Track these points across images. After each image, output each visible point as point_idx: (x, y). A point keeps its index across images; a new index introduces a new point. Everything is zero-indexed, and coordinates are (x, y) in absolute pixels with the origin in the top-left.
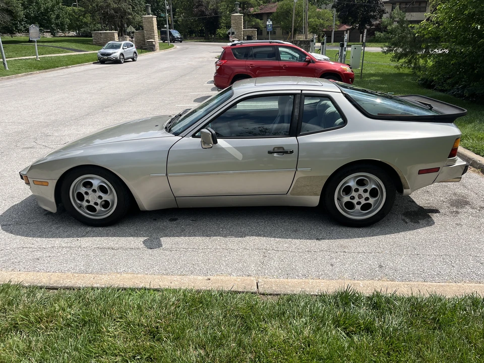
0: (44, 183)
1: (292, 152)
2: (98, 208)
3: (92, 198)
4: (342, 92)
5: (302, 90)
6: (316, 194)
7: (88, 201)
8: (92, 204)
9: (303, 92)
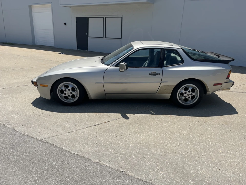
0: (45, 86)
1: (160, 74)
2: (70, 97)
3: (68, 93)
4: (182, 49)
5: (164, 47)
6: (169, 94)
7: (65, 94)
8: (67, 95)
9: (165, 48)
